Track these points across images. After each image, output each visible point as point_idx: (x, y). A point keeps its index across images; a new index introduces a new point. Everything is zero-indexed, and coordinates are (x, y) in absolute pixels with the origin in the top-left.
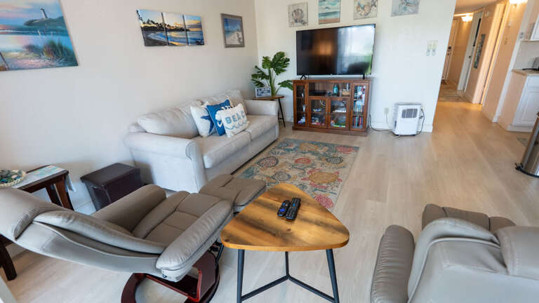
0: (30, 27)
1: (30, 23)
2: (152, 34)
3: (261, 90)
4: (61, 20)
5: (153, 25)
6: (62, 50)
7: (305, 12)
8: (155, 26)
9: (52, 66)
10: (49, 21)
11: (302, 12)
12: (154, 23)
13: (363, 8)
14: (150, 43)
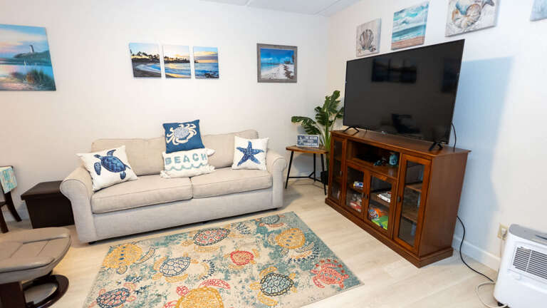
0: (19, 59)
1: (19, 56)
2: (142, 66)
3: (303, 137)
4: (47, 54)
5: (144, 57)
6: (42, 78)
7: (375, 33)
8: (148, 58)
9: (31, 90)
10: (35, 55)
11: (371, 33)
12: (146, 55)
13: (465, 14)
14: (138, 74)
